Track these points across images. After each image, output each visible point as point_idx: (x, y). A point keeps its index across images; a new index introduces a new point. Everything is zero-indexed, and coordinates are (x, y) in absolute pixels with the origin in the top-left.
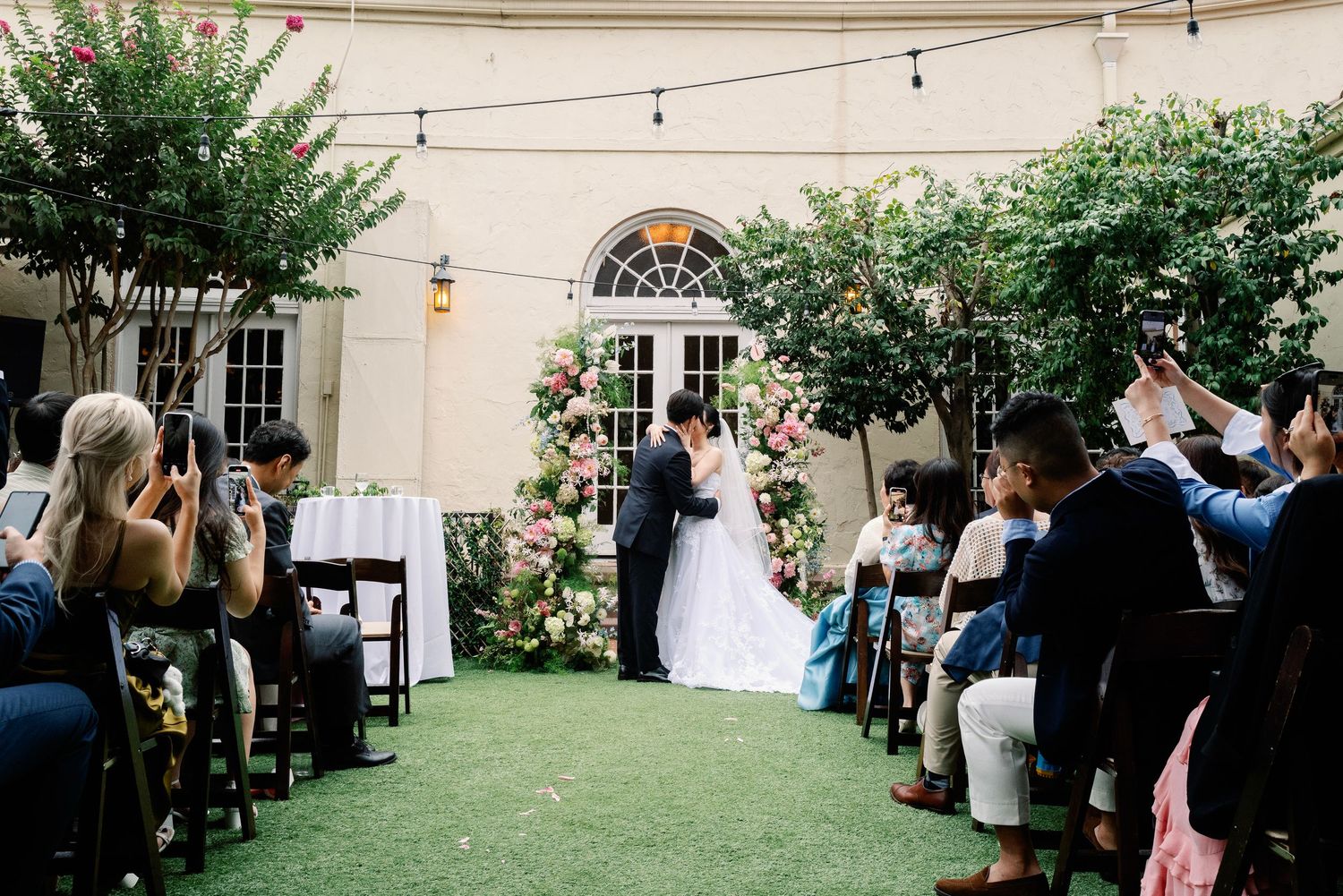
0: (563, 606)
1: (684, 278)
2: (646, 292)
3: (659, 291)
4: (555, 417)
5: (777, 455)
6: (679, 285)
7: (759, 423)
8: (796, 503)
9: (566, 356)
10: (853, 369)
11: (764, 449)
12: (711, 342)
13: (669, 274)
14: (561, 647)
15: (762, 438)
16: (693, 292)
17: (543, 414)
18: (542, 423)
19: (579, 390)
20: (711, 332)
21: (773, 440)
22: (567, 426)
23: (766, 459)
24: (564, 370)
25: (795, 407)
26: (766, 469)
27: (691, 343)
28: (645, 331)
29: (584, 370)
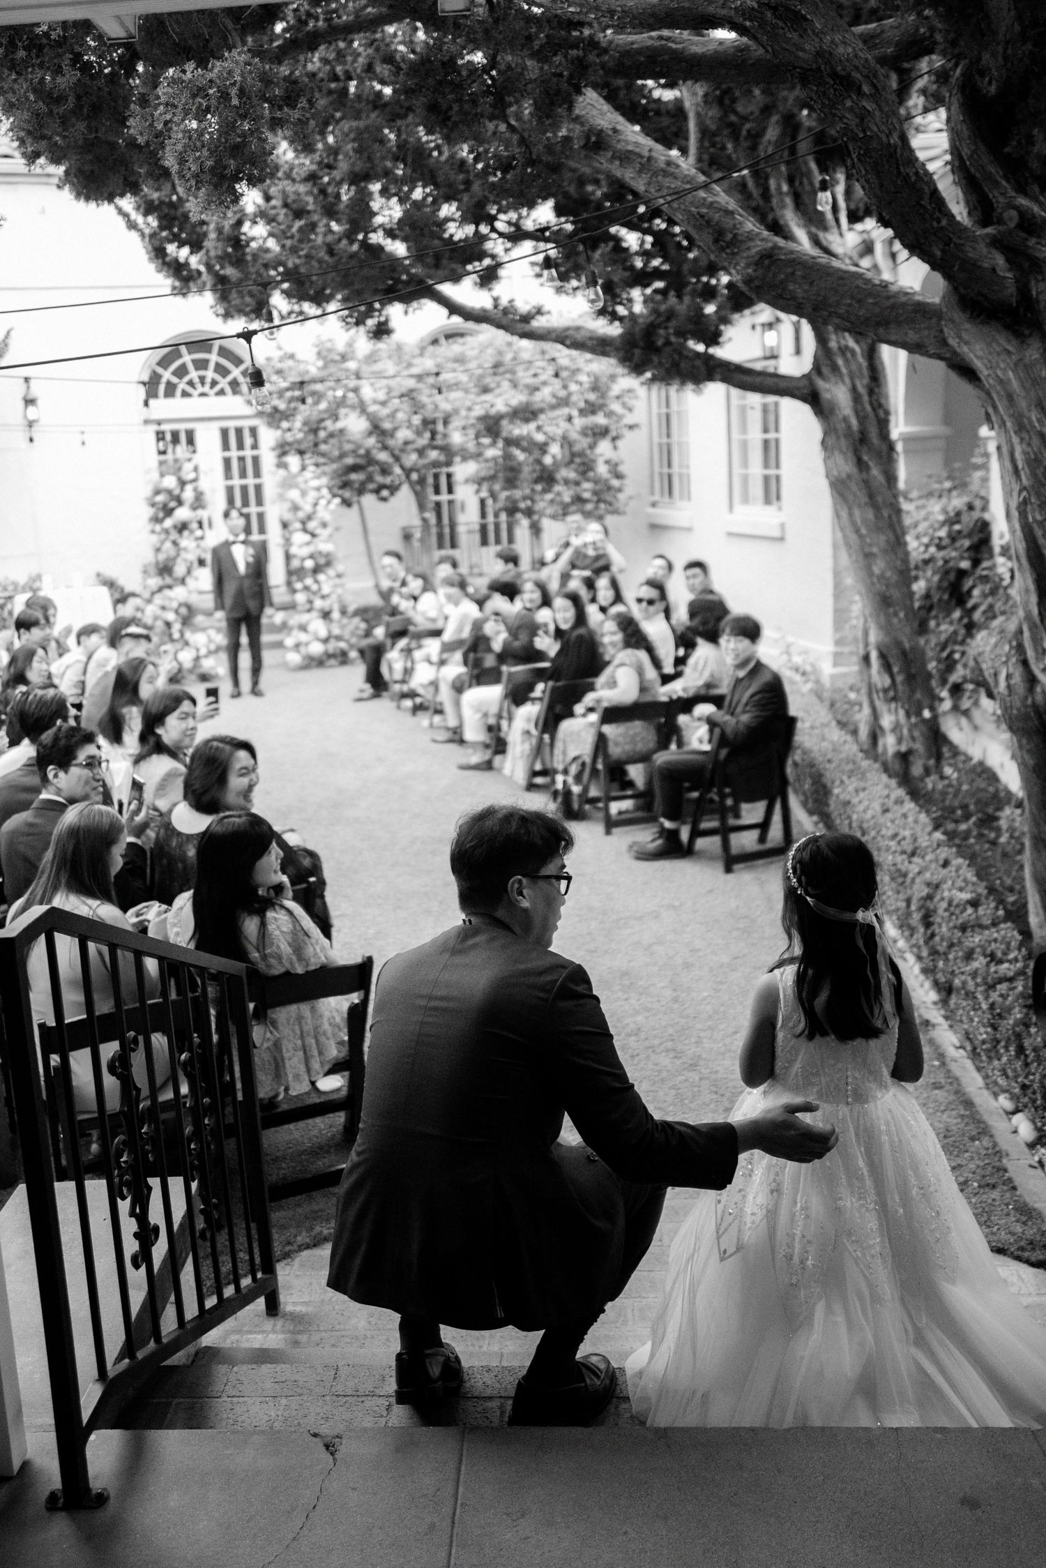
0: (187, 644)
1: (214, 383)
2: (185, 394)
3: (195, 393)
4: (168, 523)
5: (313, 535)
6: (212, 387)
7: (301, 515)
8: (328, 564)
9: (170, 482)
10: (355, 468)
11: (305, 530)
12: (239, 431)
13: (202, 379)
14: (191, 671)
15: (303, 523)
16: (221, 392)
17: (156, 520)
18: (158, 528)
19: (180, 503)
20: (239, 423)
21: (312, 525)
22: (175, 527)
23: (307, 537)
24: (169, 492)
25: (323, 502)
26: (308, 544)
27: (225, 433)
28: (189, 426)
29: (182, 490)
